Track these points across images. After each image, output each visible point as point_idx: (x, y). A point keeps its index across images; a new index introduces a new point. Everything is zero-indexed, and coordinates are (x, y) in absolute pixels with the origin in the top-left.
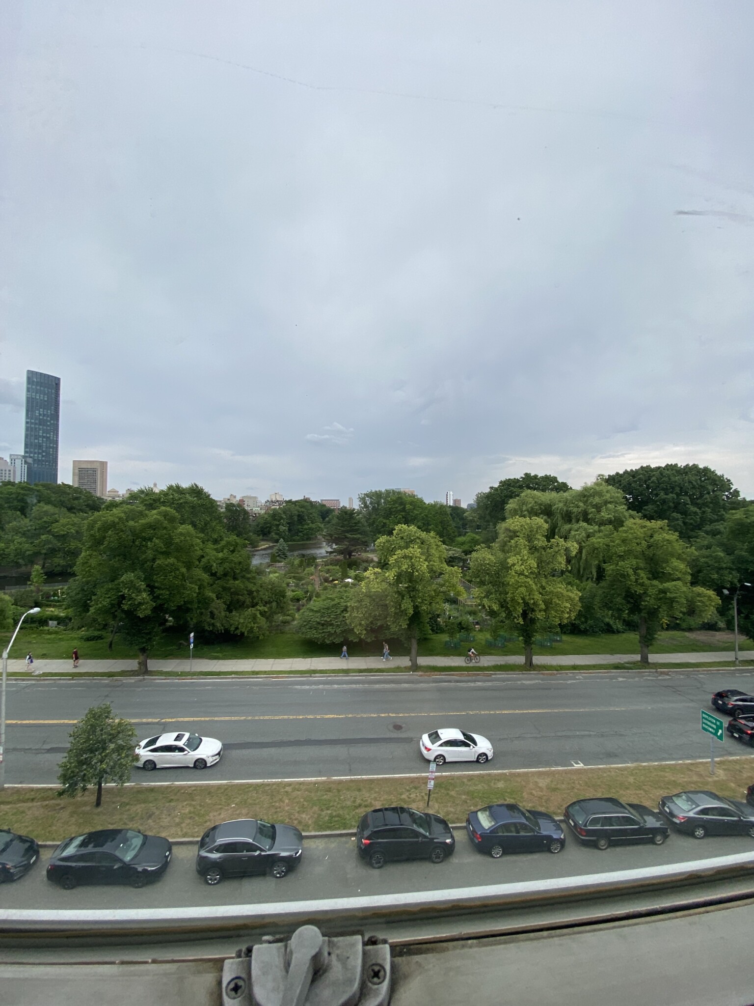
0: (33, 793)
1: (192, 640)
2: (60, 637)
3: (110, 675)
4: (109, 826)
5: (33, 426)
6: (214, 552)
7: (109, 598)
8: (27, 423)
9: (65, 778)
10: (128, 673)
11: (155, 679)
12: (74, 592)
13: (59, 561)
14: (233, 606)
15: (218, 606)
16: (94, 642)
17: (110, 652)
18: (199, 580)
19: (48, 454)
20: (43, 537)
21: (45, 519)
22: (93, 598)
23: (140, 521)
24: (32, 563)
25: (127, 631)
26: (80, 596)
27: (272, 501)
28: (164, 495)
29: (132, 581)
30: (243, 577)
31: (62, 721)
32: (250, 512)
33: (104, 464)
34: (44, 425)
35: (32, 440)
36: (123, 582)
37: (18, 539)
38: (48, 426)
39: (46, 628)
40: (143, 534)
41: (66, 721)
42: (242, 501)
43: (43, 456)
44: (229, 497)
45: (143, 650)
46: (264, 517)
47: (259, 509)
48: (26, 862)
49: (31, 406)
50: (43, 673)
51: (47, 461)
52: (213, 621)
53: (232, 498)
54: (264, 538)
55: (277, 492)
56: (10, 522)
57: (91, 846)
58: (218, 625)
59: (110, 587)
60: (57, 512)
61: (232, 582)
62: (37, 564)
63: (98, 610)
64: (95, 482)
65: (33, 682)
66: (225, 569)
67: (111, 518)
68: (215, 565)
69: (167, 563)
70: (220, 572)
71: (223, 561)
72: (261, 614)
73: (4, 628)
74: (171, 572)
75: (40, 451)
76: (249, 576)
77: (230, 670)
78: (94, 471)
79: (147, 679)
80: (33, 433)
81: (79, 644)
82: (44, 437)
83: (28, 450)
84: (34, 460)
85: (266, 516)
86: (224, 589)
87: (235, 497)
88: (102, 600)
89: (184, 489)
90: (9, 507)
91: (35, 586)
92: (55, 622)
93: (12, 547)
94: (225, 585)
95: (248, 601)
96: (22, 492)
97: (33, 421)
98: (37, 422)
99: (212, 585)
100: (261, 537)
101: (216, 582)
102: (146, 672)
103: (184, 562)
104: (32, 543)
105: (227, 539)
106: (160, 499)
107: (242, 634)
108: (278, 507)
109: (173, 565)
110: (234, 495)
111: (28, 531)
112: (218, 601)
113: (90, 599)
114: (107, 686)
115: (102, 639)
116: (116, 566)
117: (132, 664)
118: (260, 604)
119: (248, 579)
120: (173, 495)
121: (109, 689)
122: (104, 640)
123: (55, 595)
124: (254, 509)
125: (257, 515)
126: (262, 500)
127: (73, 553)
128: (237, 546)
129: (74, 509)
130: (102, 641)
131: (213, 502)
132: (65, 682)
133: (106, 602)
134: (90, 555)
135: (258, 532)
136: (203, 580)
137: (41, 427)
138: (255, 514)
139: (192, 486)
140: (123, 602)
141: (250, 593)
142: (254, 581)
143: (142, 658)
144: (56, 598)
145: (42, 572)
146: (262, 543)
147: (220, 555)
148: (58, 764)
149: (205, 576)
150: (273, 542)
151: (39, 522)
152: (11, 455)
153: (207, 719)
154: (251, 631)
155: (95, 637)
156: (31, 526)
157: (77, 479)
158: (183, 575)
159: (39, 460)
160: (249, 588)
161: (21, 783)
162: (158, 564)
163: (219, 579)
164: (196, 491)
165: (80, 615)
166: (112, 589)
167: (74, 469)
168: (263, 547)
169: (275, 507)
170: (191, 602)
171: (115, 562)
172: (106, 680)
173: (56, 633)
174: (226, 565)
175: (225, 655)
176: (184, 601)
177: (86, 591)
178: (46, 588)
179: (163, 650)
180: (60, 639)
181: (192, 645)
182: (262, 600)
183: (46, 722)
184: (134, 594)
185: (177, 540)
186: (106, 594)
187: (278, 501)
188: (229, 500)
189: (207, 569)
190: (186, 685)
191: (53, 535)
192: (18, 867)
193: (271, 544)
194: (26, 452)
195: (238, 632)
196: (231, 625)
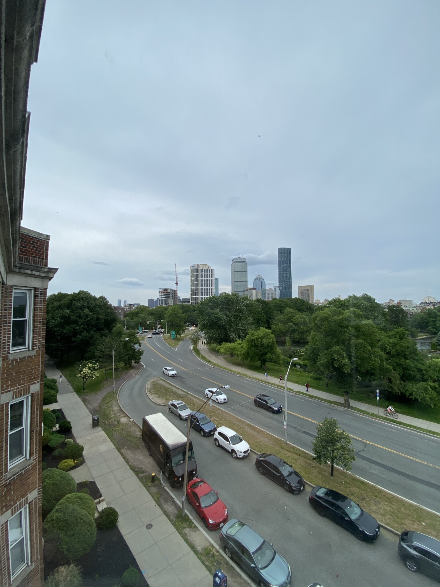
0: (299, 451)
1: (378, 394)
2: (302, 374)
3: (329, 402)
4: (339, 491)
5: (281, 272)
6: (388, 339)
7: (327, 358)
8: (279, 271)
9: (316, 451)
10: (338, 404)
11: (355, 413)
12: (309, 352)
13: (297, 336)
14: (406, 377)
15: (395, 376)
16: (317, 381)
17: (327, 389)
18: (379, 355)
19: (288, 285)
20: (289, 324)
21: (290, 315)
22: (319, 357)
23: (340, 317)
24: (286, 336)
25: (337, 379)
26: (312, 355)
27: (426, 303)
28: (347, 301)
29: (338, 351)
30: (412, 358)
31: (309, 419)
32: (407, 311)
33: (312, 287)
34: (285, 271)
35: (281, 279)
36: (334, 351)
37: (280, 324)
38: (287, 271)
39: (295, 368)
40: (342, 324)
41: (311, 420)
42: (399, 304)
43: (286, 286)
44: (389, 301)
45: (347, 393)
46: (420, 315)
47: (415, 309)
48: (299, 487)
49: (281, 263)
50: (297, 391)
51: (287, 288)
52: (391, 385)
53: (391, 302)
54: (422, 331)
55: (429, 296)
56: (276, 317)
57: (331, 497)
58: (396, 388)
59: (327, 352)
60: (294, 312)
61: (403, 360)
62: (287, 336)
63: (321, 364)
64: (308, 297)
65: (294, 394)
66: (397, 350)
67: (325, 315)
68: (388, 347)
69: (358, 342)
70: (393, 352)
71: (394, 345)
72: (431, 387)
73: (279, 365)
74: (361, 348)
75: (285, 284)
76: (417, 358)
77: (409, 423)
78: (308, 291)
79: (349, 410)
80: (281, 276)
81: (311, 380)
82: (286, 277)
83: (280, 284)
84: (283, 288)
85: (422, 314)
86: (398, 364)
87: (393, 301)
88: (323, 360)
89: (359, 298)
90: (276, 310)
91: (288, 347)
92: (299, 366)
93: (278, 328)
94: (398, 361)
95: (419, 376)
96: (280, 303)
97: (281, 270)
98: (283, 270)
99: (387, 360)
100: (419, 330)
101: (391, 359)
102: (349, 406)
103: (368, 343)
104: (285, 326)
105: (396, 330)
106: (345, 304)
107: (416, 400)
108: (432, 307)
109: (362, 344)
110: (393, 299)
111: (283, 320)
112: (394, 372)
113: (317, 358)
114: (328, 407)
115: (321, 380)
116: (329, 341)
117: (341, 399)
118: (430, 380)
119: (417, 360)
120: (353, 301)
121: (329, 410)
122: (323, 381)
123: (297, 352)
124: (411, 309)
125: (414, 313)
126: (417, 302)
127: (302, 332)
128: (404, 335)
129: (301, 310)
130: (321, 381)
131: (378, 305)
132: (307, 398)
133: (325, 361)
134: (316, 334)
135: (416, 325)
136: (382, 356)
137: (284, 272)
138: (412, 313)
139: (364, 295)
140: (335, 362)
141: (420, 370)
142: (422, 362)
143: (346, 397)
144: (298, 354)
145: (290, 340)
146: (421, 334)
147: (392, 340)
148: (312, 442)
149: (383, 354)
150: (431, 334)
151: (287, 316)
152: (274, 287)
153: (396, 452)
154: (424, 399)
155: (318, 378)
156: (284, 318)
157: (300, 295)
158: (369, 351)
159: (284, 288)
160: (418, 367)
161: (293, 444)
162: (353, 342)
163: (393, 356)
164: (367, 298)
165: (312, 365)
166: (328, 353)
167: (299, 291)
168: (421, 337)
169: (430, 307)
170: (375, 369)
171: (328, 339)
172: (327, 405)
173: (300, 372)
174: (398, 348)
175: (403, 411)
176: (371, 368)
177: (314, 353)
178: (293, 348)
179: (357, 395)
180: (302, 375)
181: (378, 397)
182: (431, 377)
183: (301, 417)
184: (340, 359)
185: (363, 329)
186: (325, 356)
187: (432, 303)
188: (389, 303)
189: (383, 349)
190: (376, 423)
191: (293, 323)
192: (297, 488)
193: (429, 336)
194: (279, 285)
195: (413, 397)
196: (406, 391)
